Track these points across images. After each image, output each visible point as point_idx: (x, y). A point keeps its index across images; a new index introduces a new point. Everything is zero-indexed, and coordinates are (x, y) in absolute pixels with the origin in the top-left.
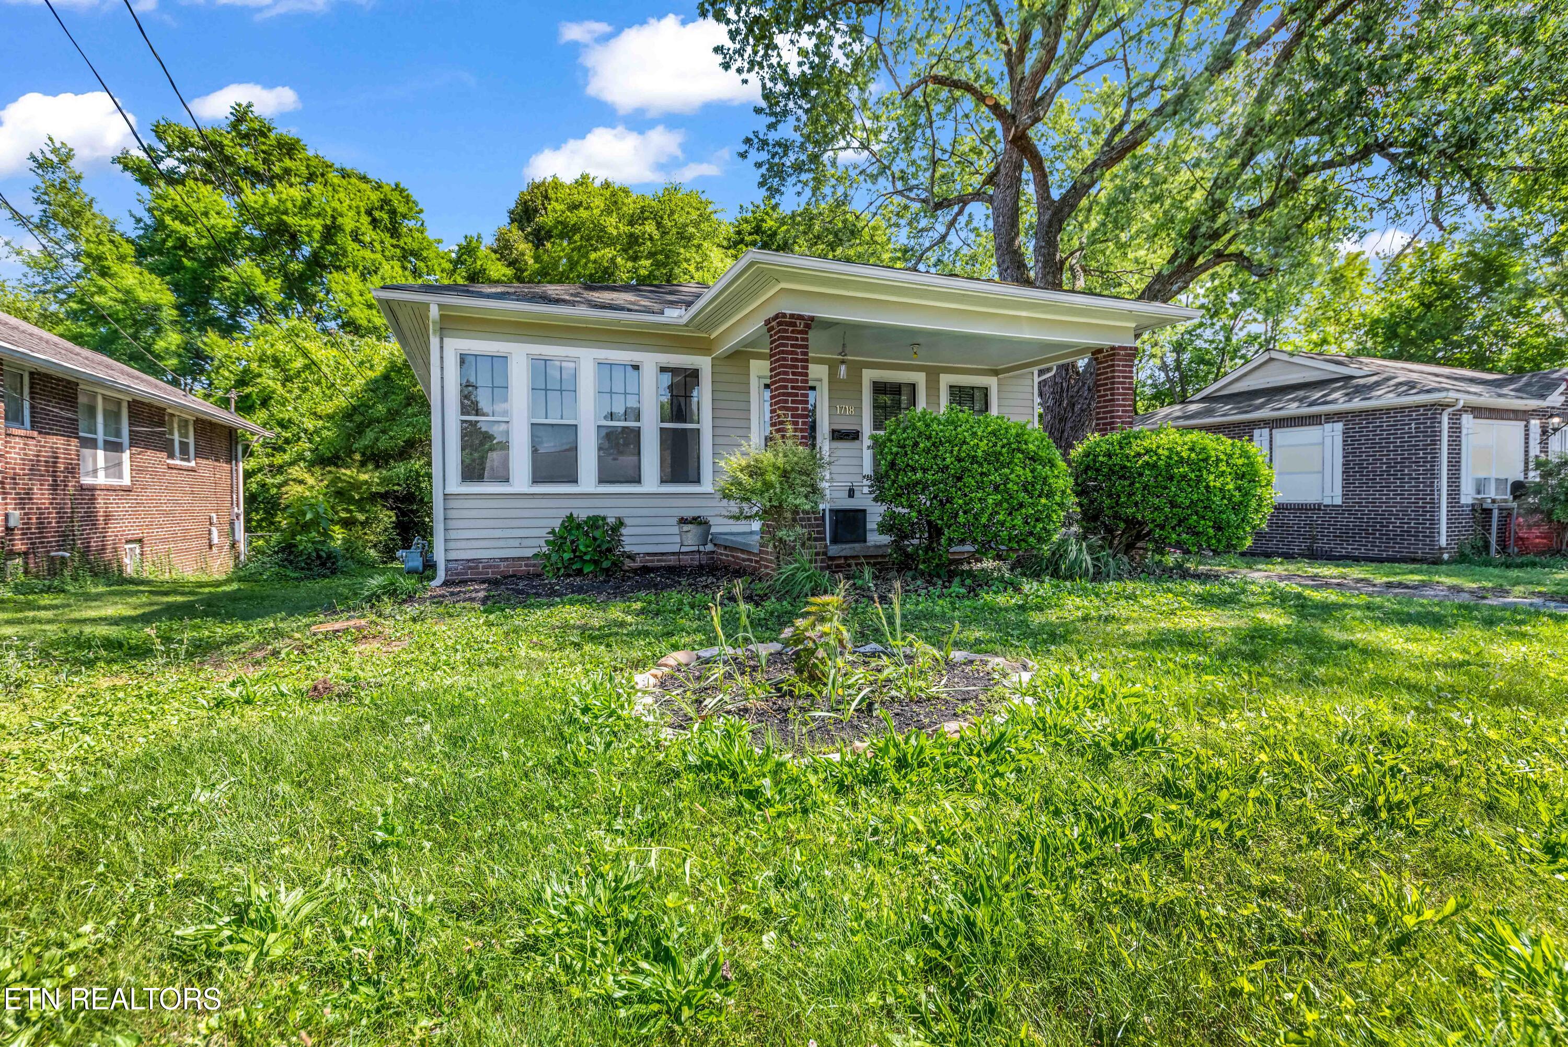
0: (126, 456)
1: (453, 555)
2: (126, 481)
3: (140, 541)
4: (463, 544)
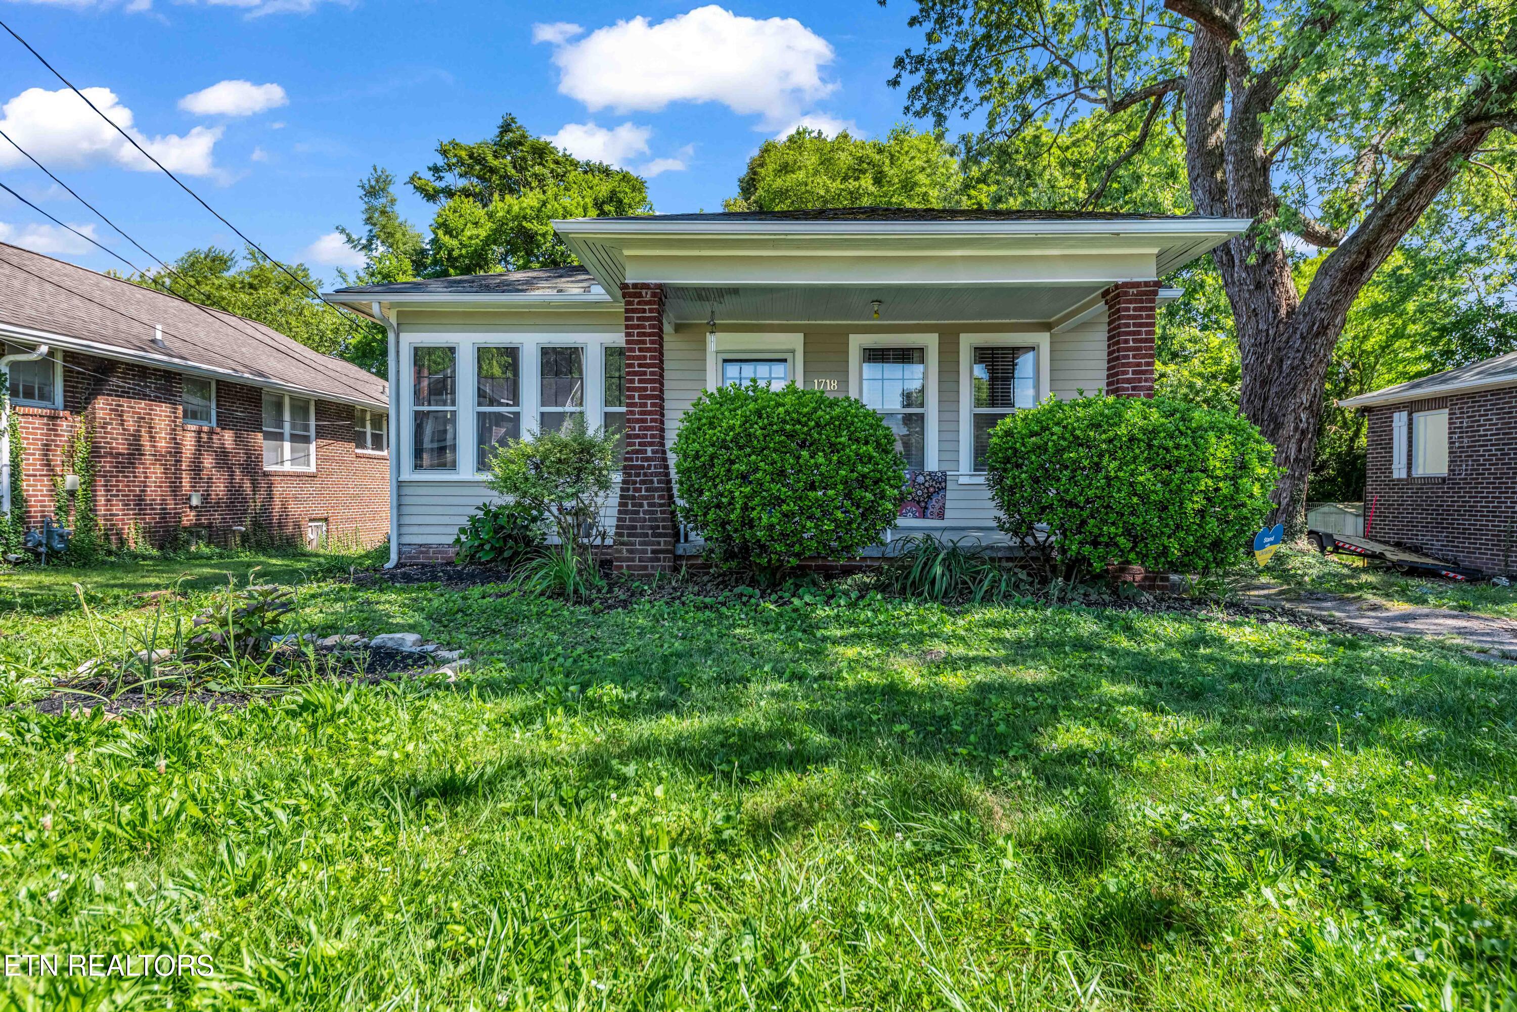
0: (313, 447)
1: (406, 540)
2: (313, 469)
3: (326, 520)
4: (415, 530)
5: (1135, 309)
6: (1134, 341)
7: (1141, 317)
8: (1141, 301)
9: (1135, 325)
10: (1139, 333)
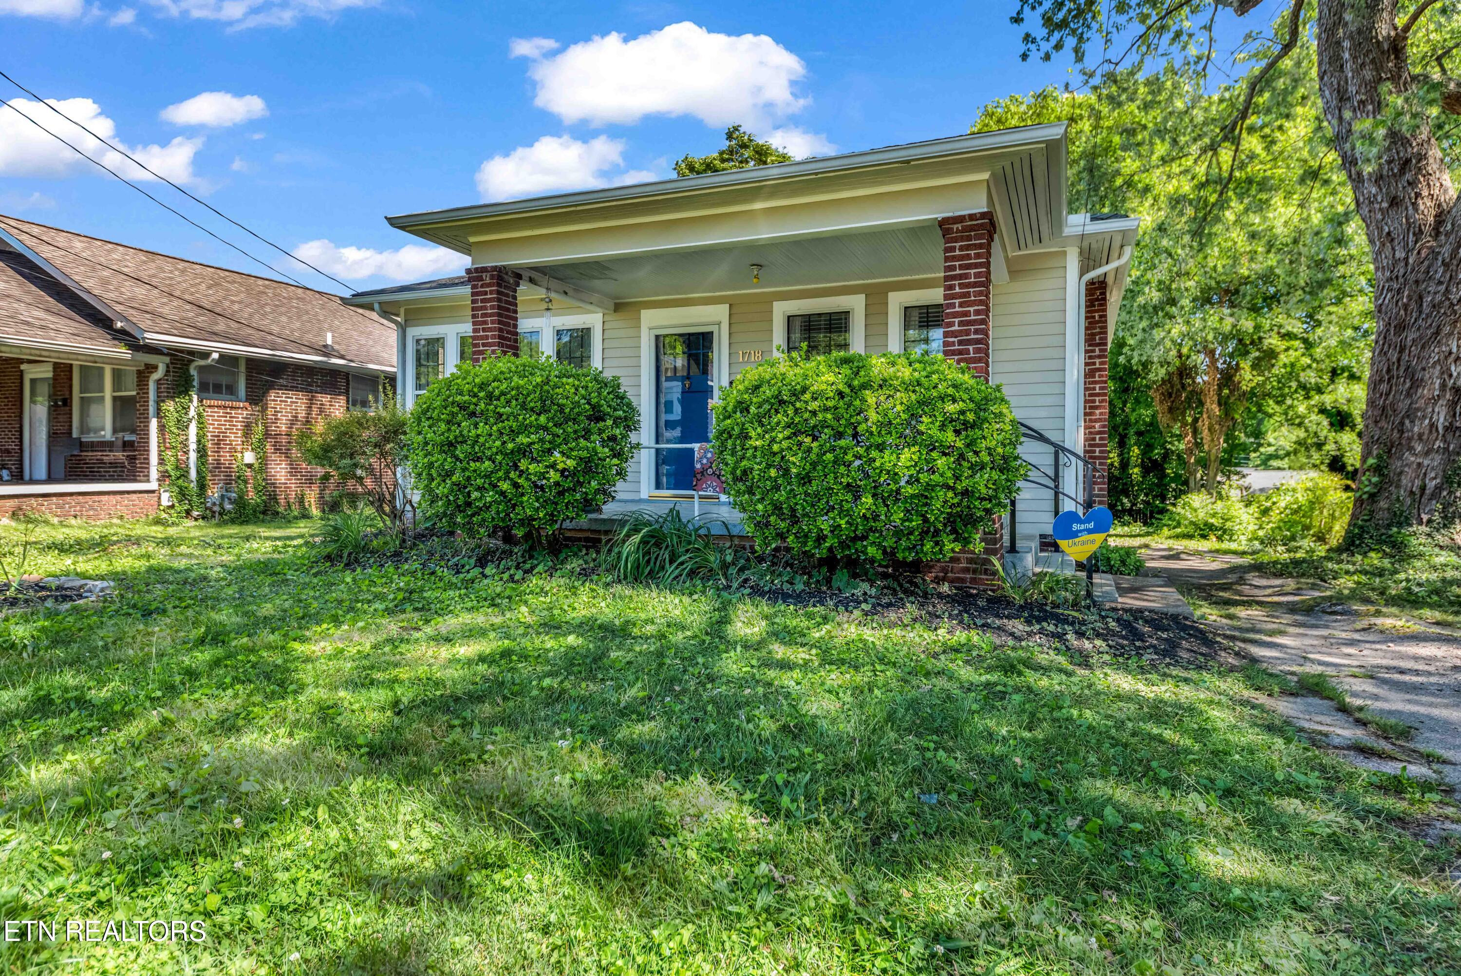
5: (961, 249)
6: (961, 286)
7: (968, 257)
8: (969, 238)
9: (961, 267)
10: (966, 276)
